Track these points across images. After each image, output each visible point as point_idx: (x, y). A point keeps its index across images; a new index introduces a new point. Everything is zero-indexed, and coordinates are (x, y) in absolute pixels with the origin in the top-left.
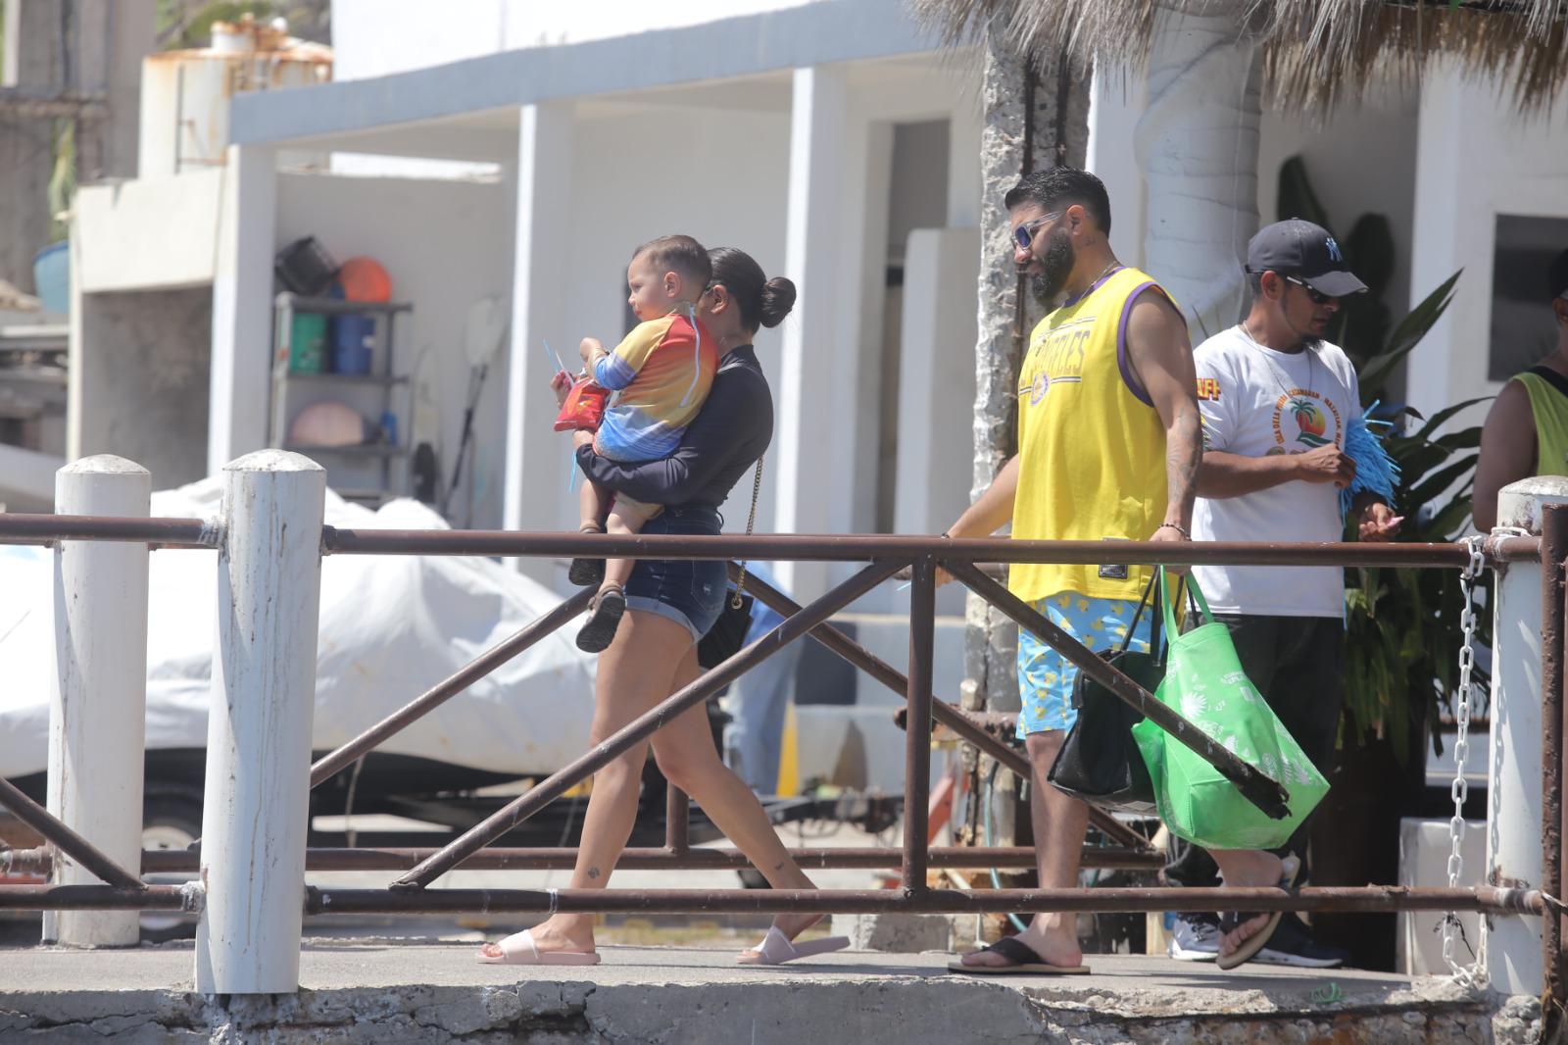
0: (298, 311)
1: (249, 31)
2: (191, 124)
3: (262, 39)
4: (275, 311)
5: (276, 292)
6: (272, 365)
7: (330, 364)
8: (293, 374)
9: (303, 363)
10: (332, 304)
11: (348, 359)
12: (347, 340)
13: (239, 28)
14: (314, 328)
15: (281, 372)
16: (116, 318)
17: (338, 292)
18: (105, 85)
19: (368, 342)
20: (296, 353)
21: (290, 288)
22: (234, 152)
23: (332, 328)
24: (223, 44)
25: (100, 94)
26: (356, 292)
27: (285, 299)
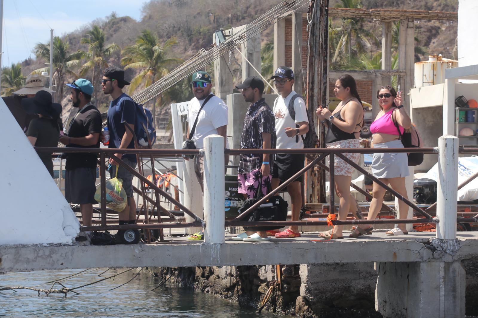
0: (460, 110)
1: (436, 57)
2: (425, 75)
3: (438, 58)
4: (455, 110)
5: (455, 107)
6: (455, 121)
7: (466, 120)
8: (459, 123)
9: (462, 120)
10: (467, 109)
11: (470, 119)
12: (470, 116)
13: (434, 56)
14: (463, 113)
15: (457, 122)
16: (419, 113)
17: (468, 106)
18: (405, 69)
19: (474, 116)
20: (460, 119)
21: (458, 106)
22: (446, 80)
23: (467, 113)
24: (431, 59)
25: (404, 71)
26: (471, 106)
27: (457, 108)
